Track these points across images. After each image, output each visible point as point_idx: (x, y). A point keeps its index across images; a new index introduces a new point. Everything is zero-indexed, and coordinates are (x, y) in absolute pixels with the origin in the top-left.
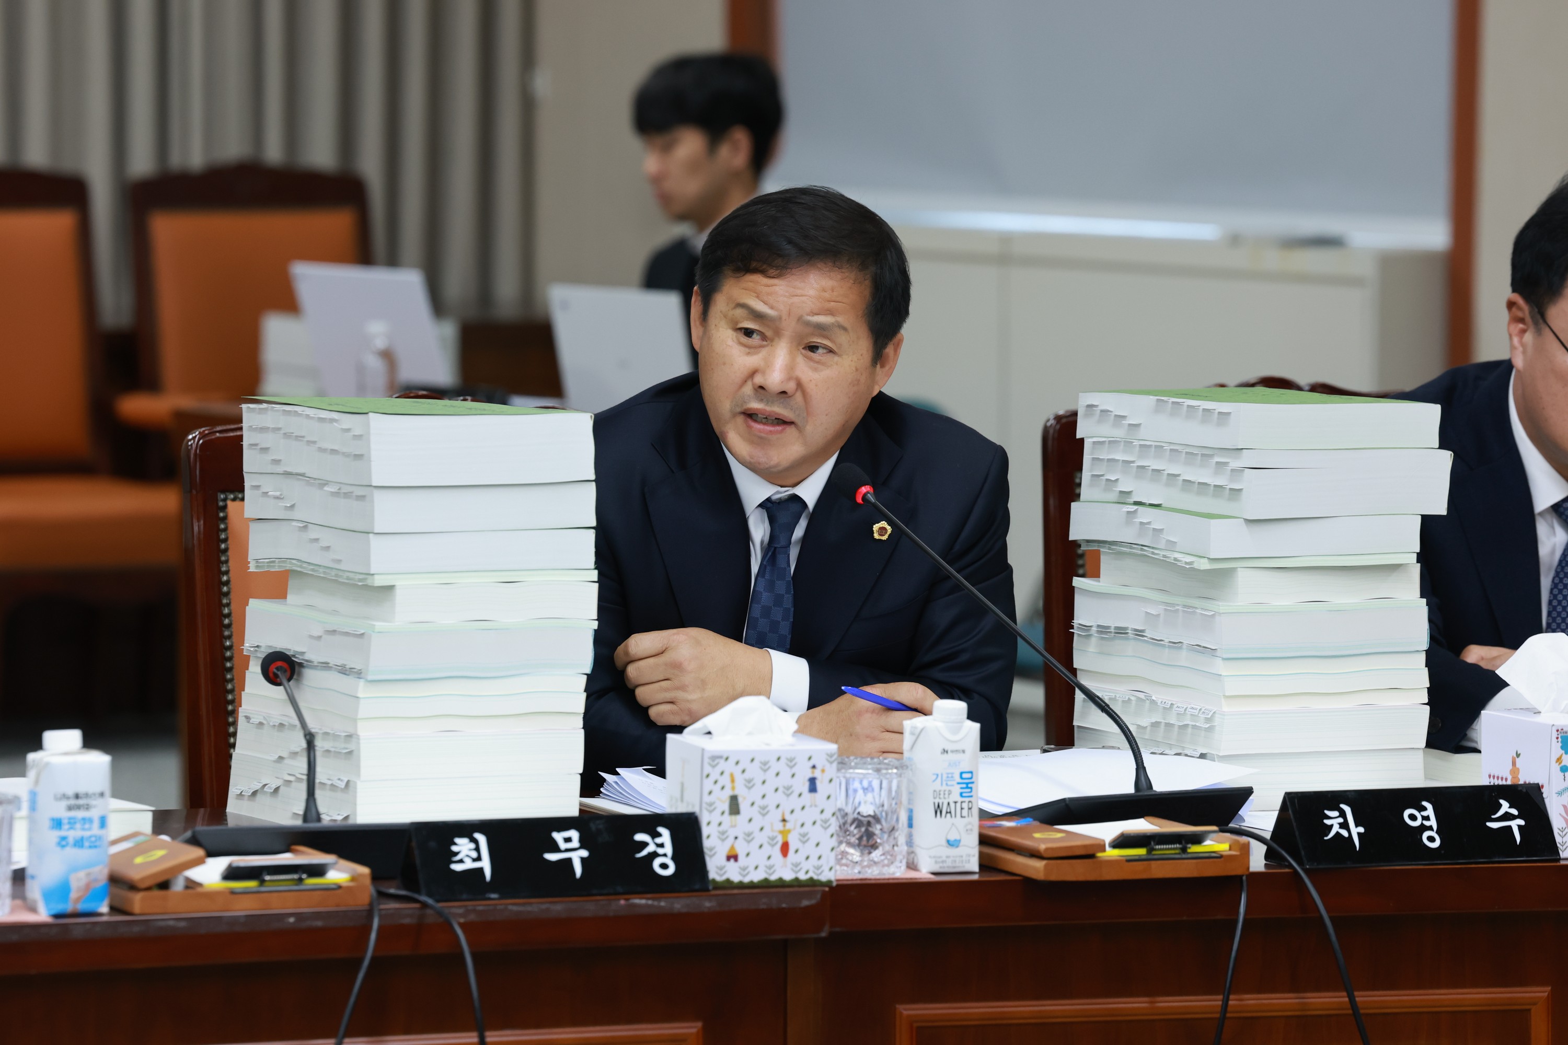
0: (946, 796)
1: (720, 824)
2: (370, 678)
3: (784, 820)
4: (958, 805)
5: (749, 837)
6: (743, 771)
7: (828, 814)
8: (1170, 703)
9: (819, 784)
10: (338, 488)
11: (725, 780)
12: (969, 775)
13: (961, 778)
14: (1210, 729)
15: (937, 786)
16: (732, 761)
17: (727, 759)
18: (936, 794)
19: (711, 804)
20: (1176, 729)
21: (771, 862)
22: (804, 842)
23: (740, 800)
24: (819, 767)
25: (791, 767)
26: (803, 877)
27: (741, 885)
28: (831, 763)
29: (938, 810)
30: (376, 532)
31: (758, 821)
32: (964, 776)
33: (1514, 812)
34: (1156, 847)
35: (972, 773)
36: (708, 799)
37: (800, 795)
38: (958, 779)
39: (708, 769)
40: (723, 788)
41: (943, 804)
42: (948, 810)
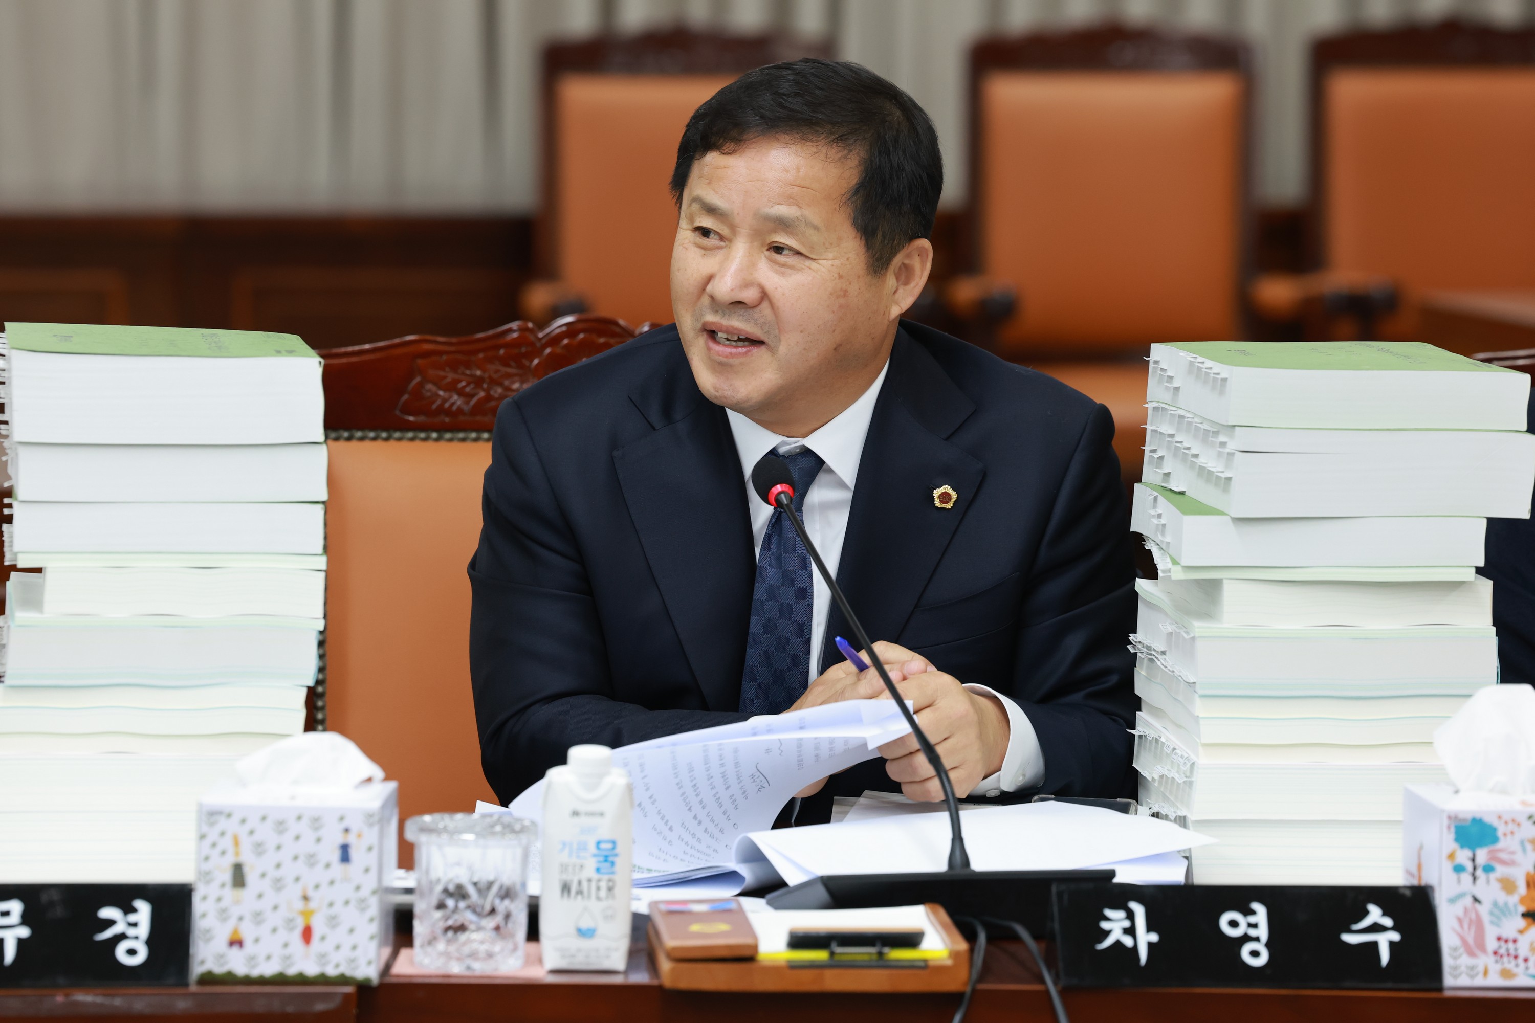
0: (577, 870)
1: (219, 899)
2: (6, 684)
3: (306, 898)
4: (593, 885)
5: (258, 918)
6: (251, 832)
7: (365, 892)
9: (353, 853)
11: (226, 843)
12: (609, 846)
13: (598, 848)
14: (1191, 784)
15: (565, 857)
16: (236, 819)
17: (229, 816)
18: (564, 868)
19: (208, 873)
21: (288, 951)
22: (333, 927)
23: (247, 870)
24: (354, 831)
25: (317, 829)
26: (331, 972)
27: (248, 981)
28: (371, 825)
29: (566, 888)
31: (271, 897)
32: (603, 846)
33: (1388, 922)
34: (839, 950)
35: (614, 843)
36: (206, 867)
37: (328, 866)
38: (592, 849)
39: (205, 829)
40: (223, 853)
41: (571, 882)
42: (580, 889)
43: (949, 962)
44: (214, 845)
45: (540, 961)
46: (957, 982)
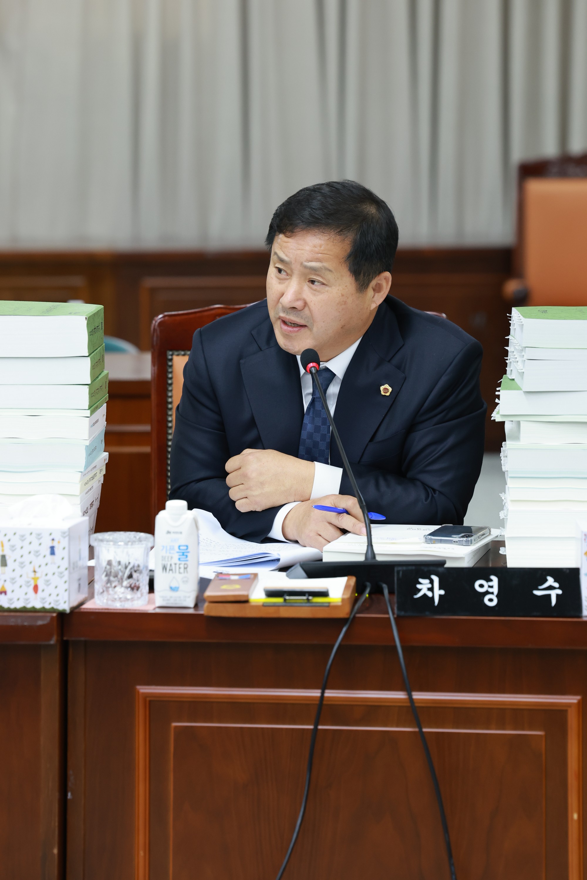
0: (169, 559)
3: (35, 571)
4: (177, 566)
5: (13, 580)
6: (9, 540)
7: (62, 569)
9: (56, 550)
12: (185, 548)
13: (179, 549)
15: (164, 553)
18: (163, 558)
21: (27, 596)
22: (48, 585)
23: (7, 558)
24: (57, 540)
26: (48, 606)
27: (9, 610)
28: (64, 537)
29: (164, 568)
31: (19, 571)
32: (181, 548)
33: (556, 585)
34: (287, 598)
35: (187, 546)
37: (45, 556)
38: (177, 550)
41: (167, 564)
42: (171, 569)
43: (340, 604)
45: (154, 603)
46: (343, 614)
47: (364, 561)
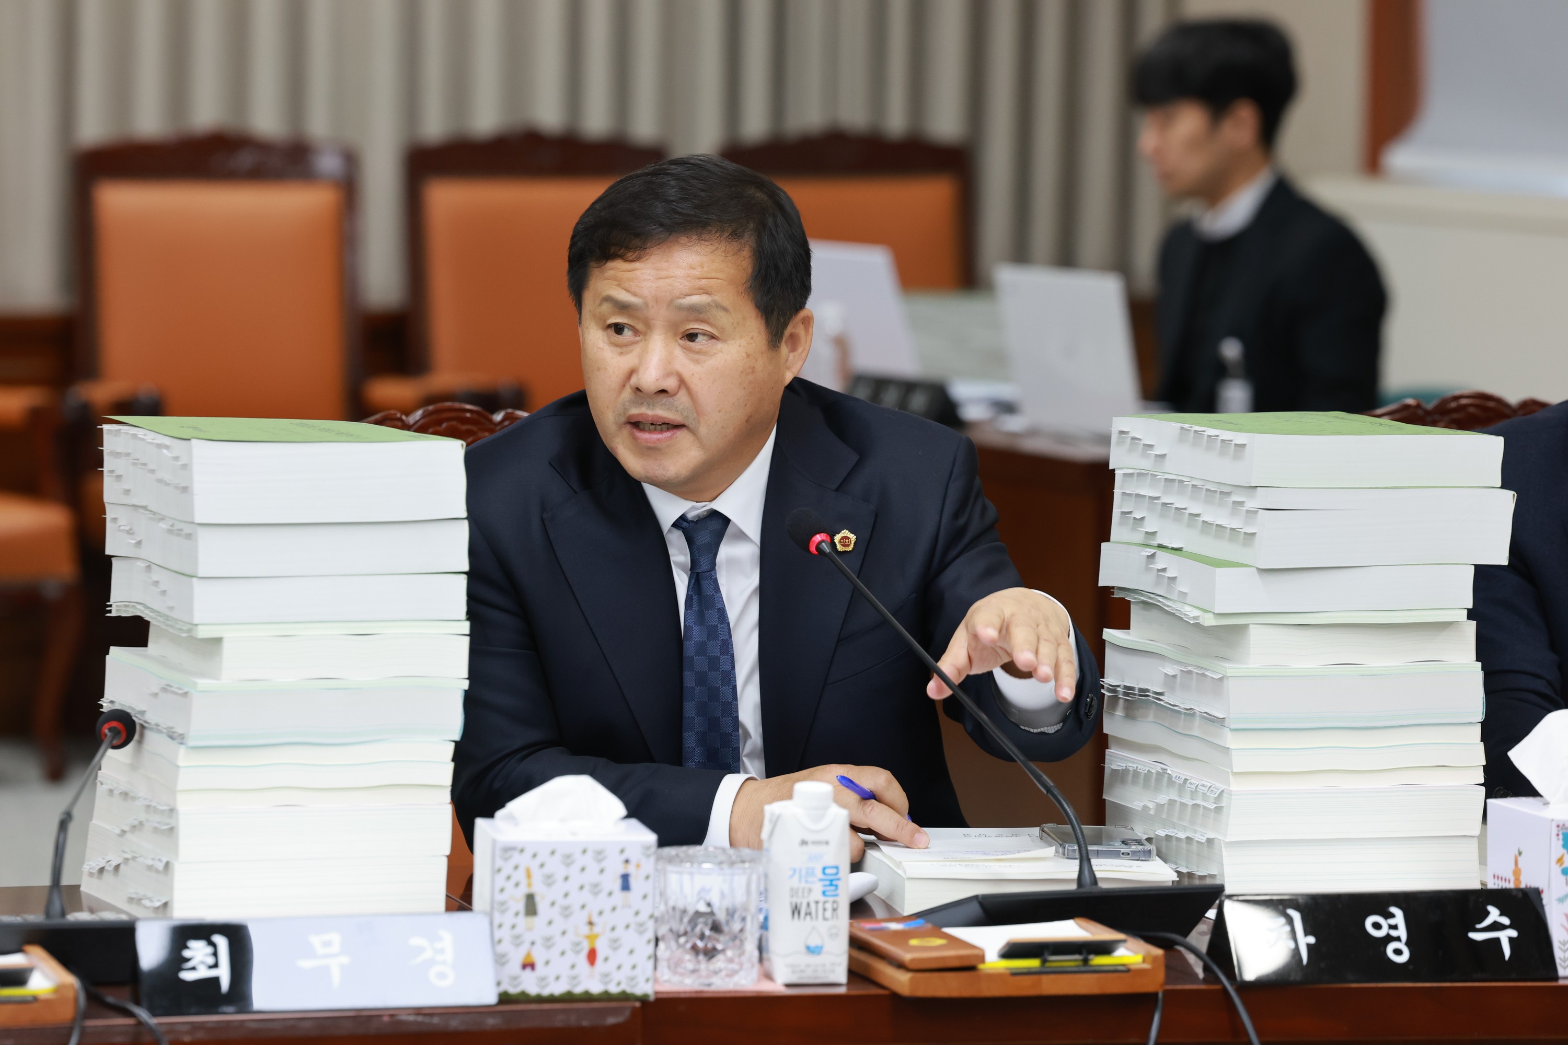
0: (806, 894)
1: (513, 927)
2: (191, 743)
3: (591, 923)
4: (820, 906)
5: (548, 942)
6: (542, 865)
7: (644, 916)
8: (1184, 778)
9: (633, 882)
10: (171, 523)
11: (520, 875)
12: (834, 871)
13: (824, 873)
14: (1219, 810)
15: (795, 882)
16: (528, 853)
17: (522, 851)
18: (794, 892)
19: (503, 904)
20: (1189, 809)
21: (575, 972)
22: (615, 949)
23: (538, 899)
24: (633, 861)
26: (614, 989)
27: (539, 999)
28: (648, 856)
29: (796, 910)
30: (200, 575)
31: (560, 923)
32: (828, 871)
33: (1506, 921)
34: (1048, 958)
35: (837, 868)
36: (499, 897)
37: (610, 894)
38: (819, 875)
39: (499, 863)
40: (517, 885)
41: (801, 903)
42: (808, 911)
44: (508, 878)
45: (773, 978)
46: (1157, 983)
47: (1075, 890)
